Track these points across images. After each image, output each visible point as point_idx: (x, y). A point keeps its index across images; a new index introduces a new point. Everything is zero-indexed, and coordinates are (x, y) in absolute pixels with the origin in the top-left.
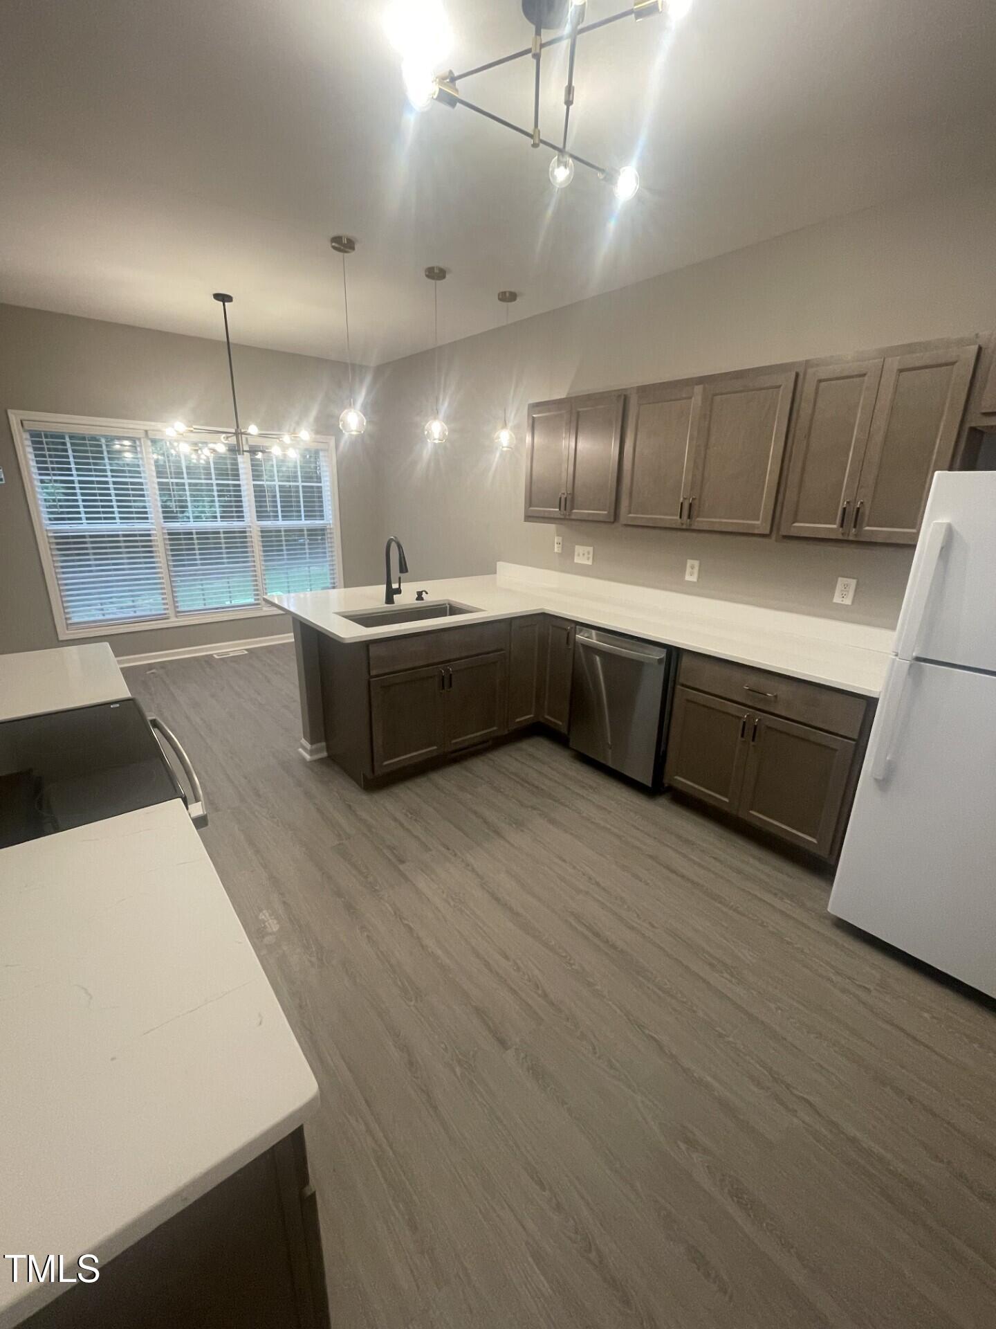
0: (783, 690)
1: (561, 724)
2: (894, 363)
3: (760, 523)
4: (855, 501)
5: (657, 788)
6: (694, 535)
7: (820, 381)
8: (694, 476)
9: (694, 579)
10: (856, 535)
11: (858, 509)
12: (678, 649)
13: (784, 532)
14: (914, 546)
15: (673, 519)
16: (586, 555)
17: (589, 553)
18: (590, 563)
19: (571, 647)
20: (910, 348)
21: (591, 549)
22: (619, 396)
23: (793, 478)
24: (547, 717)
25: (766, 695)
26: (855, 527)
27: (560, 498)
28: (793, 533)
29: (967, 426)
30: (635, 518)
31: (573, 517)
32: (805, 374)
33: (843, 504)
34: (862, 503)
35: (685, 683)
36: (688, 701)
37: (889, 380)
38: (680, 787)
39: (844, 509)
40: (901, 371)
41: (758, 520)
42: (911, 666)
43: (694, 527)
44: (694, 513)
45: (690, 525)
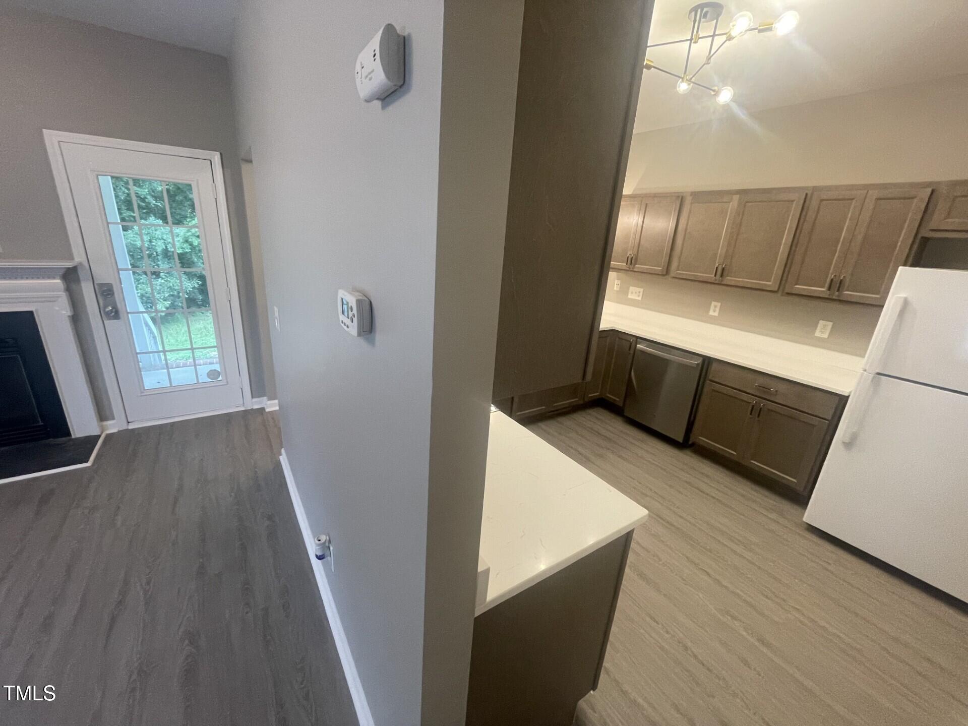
0: (782, 387)
1: (618, 400)
2: (874, 194)
3: (771, 284)
4: (840, 276)
5: (685, 444)
6: (724, 288)
7: (822, 200)
8: (727, 251)
9: (716, 314)
10: (838, 296)
11: (841, 281)
12: (709, 358)
13: (787, 290)
14: (882, 306)
15: (711, 276)
16: (638, 293)
17: (639, 292)
18: (640, 298)
19: (632, 352)
20: (885, 186)
21: (642, 290)
22: (679, 197)
23: (798, 258)
24: (608, 395)
25: (770, 390)
26: (838, 290)
27: (628, 257)
28: (794, 292)
29: (919, 236)
30: (680, 273)
31: (635, 270)
32: (812, 194)
33: (831, 276)
34: (844, 277)
35: (713, 379)
36: (714, 391)
37: (870, 205)
38: (702, 443)
39: (832, 280)
40: (878, 199)
41: (770, 281)
42: (874, 377)
43: (724, 282)
44: (725, 273)
45: (722, 281)
